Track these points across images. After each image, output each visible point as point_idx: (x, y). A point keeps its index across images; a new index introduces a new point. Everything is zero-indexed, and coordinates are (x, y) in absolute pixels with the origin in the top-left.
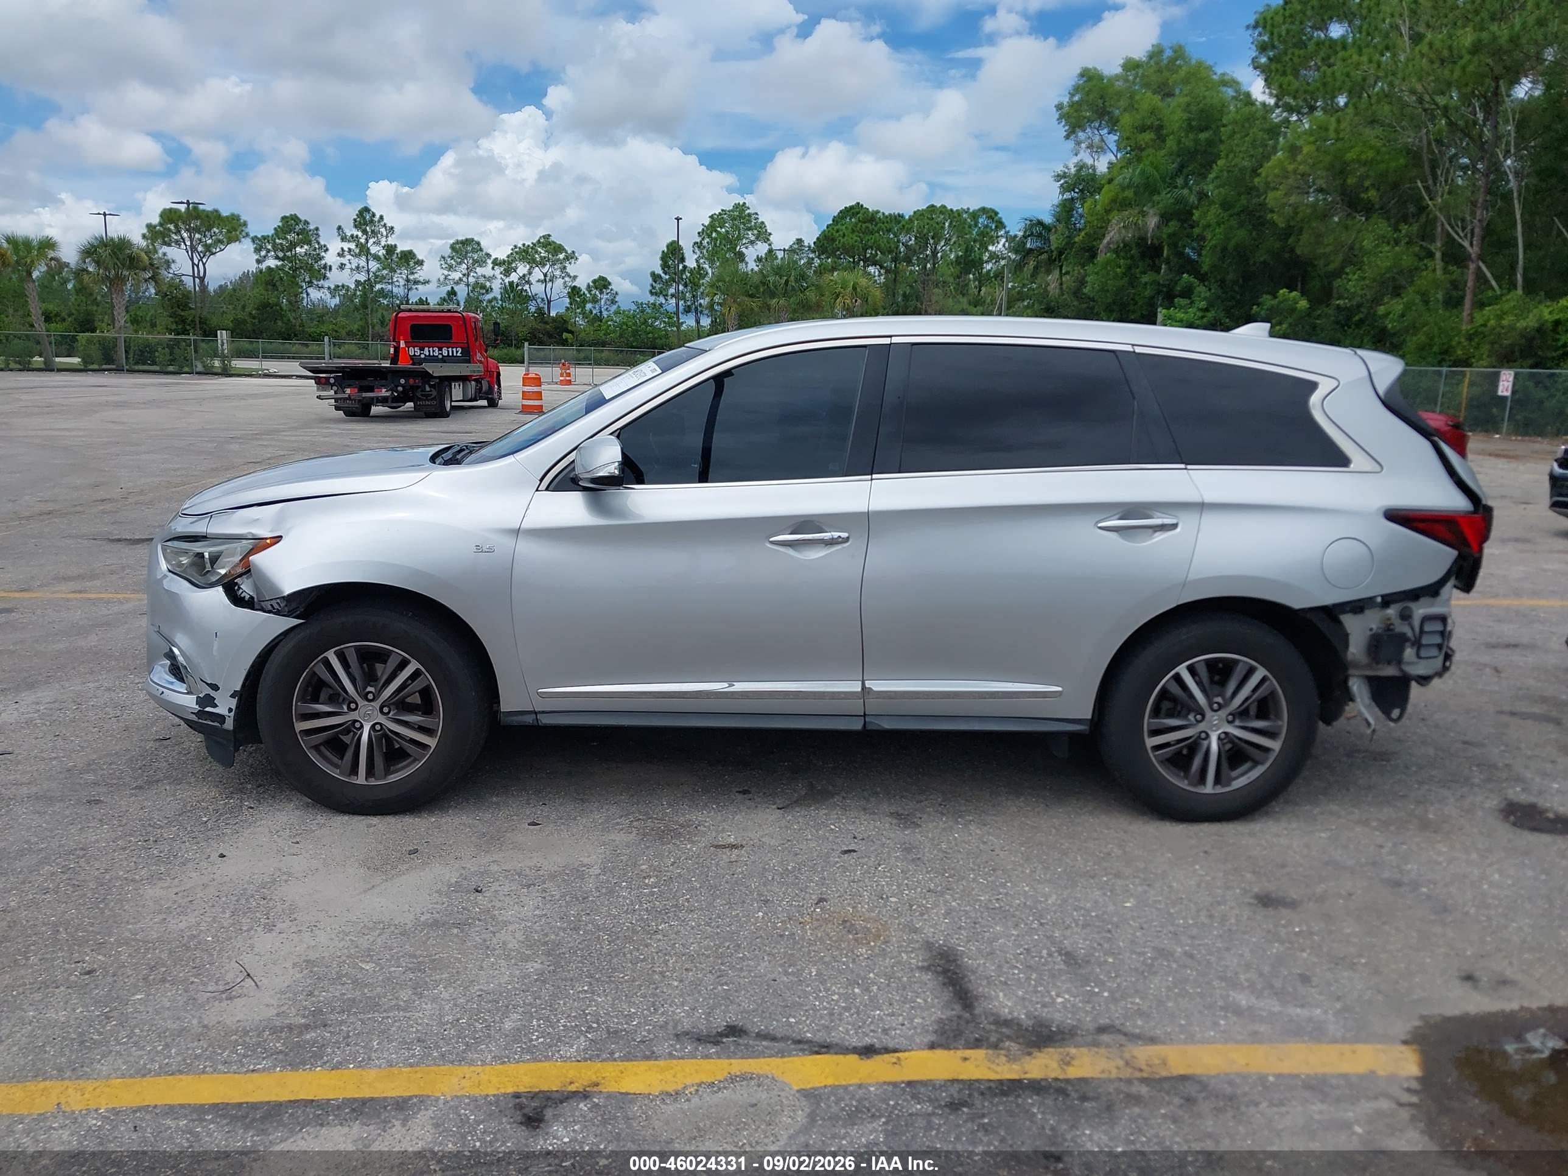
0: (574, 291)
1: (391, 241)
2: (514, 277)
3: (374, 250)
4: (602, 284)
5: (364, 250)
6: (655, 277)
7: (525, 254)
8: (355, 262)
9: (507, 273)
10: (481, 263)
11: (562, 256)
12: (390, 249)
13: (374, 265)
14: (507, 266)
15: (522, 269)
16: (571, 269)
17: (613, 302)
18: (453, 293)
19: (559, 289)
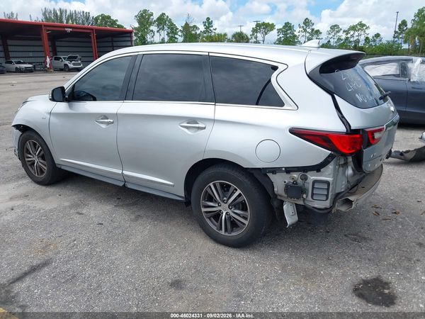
0: (367, 39)
1: (313, 27)
2: (349, 36)
3: (308, 30)
4: (377, 35)
5: (305, 30)
6: (396, 32)
7: (353, 28)
8: (303, 34)
9: (347, 34)
10: (338, 32)
11: (364, 28)
12: (313, 30)
13: (308, 35)
14: (347, 32)
15: (352, 32)
16: (367, 31)
17: (380, 41)
18: (329, 41)
19: (362, 38)
